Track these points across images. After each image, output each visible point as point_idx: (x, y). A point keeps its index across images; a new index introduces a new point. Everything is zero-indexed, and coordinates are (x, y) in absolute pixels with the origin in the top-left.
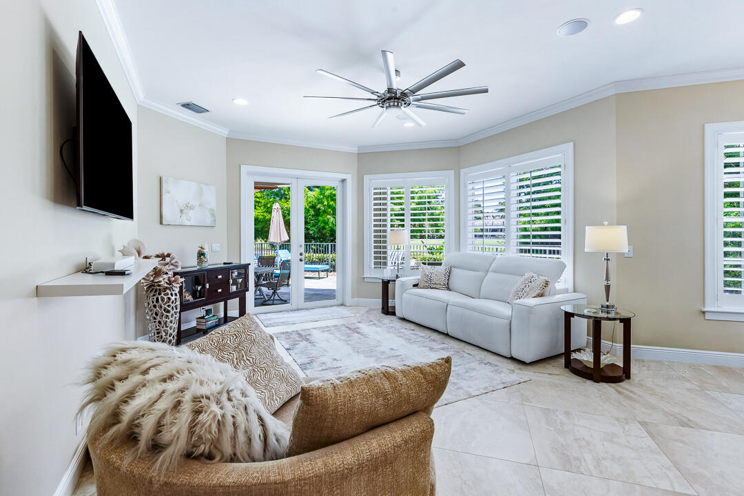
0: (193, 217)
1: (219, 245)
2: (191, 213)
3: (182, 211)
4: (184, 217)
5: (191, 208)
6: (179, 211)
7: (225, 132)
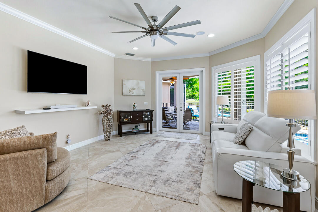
0: (135, 93)
1: (147, 103)
2: (134, 91)
3: (130, 90)
4: (131, 93)
5: (134, 89)
6: (129, 90)
7: (149, 60)
